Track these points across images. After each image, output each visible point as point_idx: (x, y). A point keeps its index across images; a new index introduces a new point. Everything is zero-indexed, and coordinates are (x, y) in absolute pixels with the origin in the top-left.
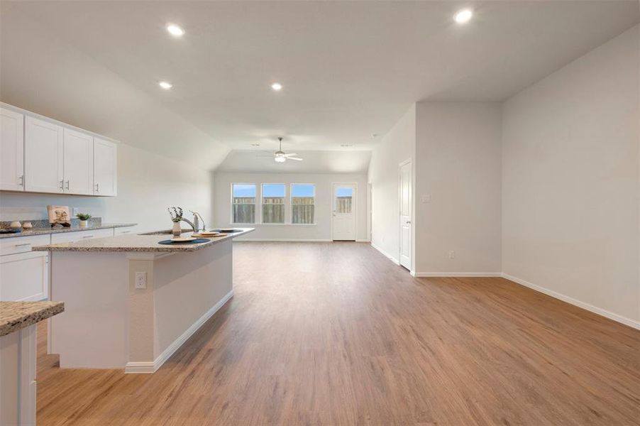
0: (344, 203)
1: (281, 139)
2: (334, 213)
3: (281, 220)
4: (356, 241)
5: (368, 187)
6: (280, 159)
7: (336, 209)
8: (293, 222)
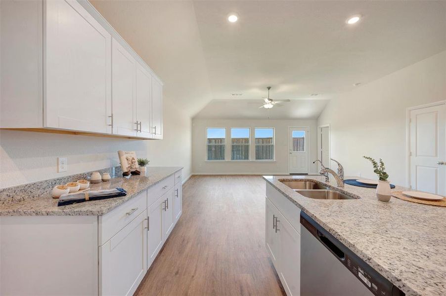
0: (298, 144)
1: (269, 88)
2: (291, 152)
3: (247, 157)
4: (309, 174)
5: (319, 130)
6: (269, 105)
7: (292, 148)
8: (256, 159)
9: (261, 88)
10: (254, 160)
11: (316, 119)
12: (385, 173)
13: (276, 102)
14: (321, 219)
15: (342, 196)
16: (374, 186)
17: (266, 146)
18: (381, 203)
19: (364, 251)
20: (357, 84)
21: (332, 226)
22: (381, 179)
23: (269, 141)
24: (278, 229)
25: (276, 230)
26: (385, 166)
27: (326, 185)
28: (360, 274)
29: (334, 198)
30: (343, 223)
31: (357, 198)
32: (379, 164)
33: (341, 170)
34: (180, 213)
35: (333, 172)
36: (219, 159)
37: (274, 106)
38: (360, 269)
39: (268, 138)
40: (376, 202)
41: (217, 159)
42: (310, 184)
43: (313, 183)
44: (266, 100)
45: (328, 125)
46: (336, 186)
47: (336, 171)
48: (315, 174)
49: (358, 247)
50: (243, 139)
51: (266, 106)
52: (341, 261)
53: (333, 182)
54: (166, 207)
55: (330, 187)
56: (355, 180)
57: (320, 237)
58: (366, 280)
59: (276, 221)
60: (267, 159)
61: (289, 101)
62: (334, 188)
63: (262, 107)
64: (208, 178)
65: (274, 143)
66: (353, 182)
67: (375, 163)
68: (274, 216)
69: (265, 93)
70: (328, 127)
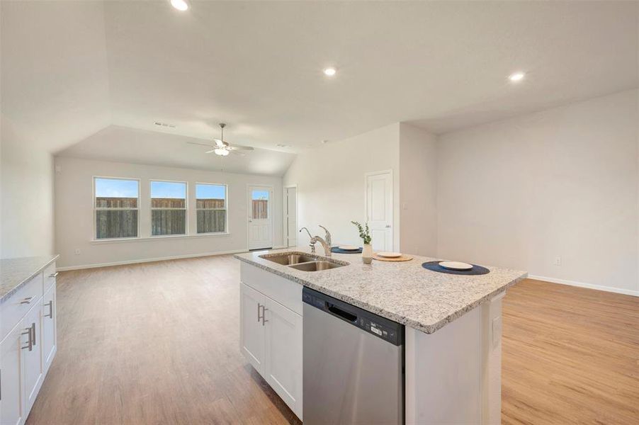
0: (260, 209)
1: (223, 126)
2: (251, 219)
4: (273, 248)
5: (285, 191)
6: (222, 151)
7: (251, 214)
8: (198, 232)
9: (210, 122)
10: (195, 234)
11: (281, 176)
12: (368, 237)
13: (233, 148)
14: (331, 289)
15: (332, 265)
16: (358, 251)
17: (211, 211)
18: (366, 266)
19: (376, 306)
20: (325, 141)
21: (344, 293)
22: (365, 242)
23: (215, 204)
24: (265, 319)
25: (264, 321)
26: (370, 230)
27: (313, 256)
28: (372, 329)
29: (324, 268)
30: (350, 288)
31: (347, 264)
32: (364, 229)
33: (328, 237)
34: (54, 349)
35: (321, 241)
36: (119, 237)
37: (231, 152)
38: (372, 324)
39: (211, 200)
40: (362, 265)
41: (113, 237)
42: (295, 258)
43: (298, 257)
44: (219, 143)
45: (295, 185)
46: (324, 256)
47: (324, 239)
48: (281, 247)
49: (371, 304)
50: (168, 200)
51: (218, 152)
52: (354, 324)
53: (320, 251)
54: (32, 342)
55: (318, 257)
56: (337, 248)
57: (329, 309)
58: (377, 331)
59: (264, 310)
60: (211, 231)
61: (252, 148)
62: (322, 258)
63: (212, 151)
64: (101, 274)
65: (227, 207)
66: (336, 250)
67: (360, 228)
68: (259, 304)
69: (217, 131)
70: (295, 188)
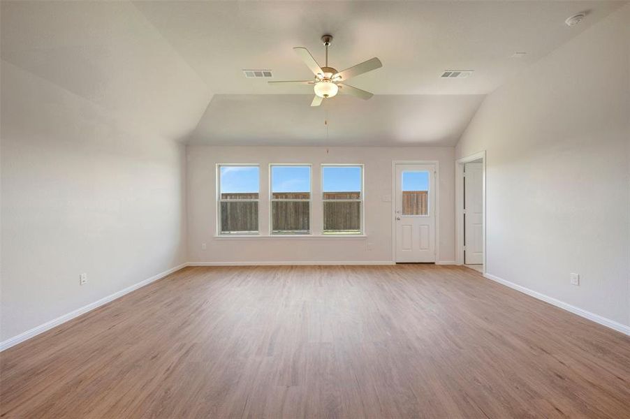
1: (327, 38)
2: (399, 216)
3: (306, 227)
4: (436, 264)
5: (459, 170)
7: (400, 209)
10: (322, 233)
11: (451, 145)
45: (480, 155)
65: (363, 198)
70: (481, 160)
